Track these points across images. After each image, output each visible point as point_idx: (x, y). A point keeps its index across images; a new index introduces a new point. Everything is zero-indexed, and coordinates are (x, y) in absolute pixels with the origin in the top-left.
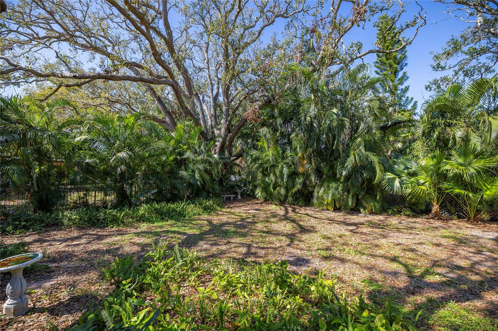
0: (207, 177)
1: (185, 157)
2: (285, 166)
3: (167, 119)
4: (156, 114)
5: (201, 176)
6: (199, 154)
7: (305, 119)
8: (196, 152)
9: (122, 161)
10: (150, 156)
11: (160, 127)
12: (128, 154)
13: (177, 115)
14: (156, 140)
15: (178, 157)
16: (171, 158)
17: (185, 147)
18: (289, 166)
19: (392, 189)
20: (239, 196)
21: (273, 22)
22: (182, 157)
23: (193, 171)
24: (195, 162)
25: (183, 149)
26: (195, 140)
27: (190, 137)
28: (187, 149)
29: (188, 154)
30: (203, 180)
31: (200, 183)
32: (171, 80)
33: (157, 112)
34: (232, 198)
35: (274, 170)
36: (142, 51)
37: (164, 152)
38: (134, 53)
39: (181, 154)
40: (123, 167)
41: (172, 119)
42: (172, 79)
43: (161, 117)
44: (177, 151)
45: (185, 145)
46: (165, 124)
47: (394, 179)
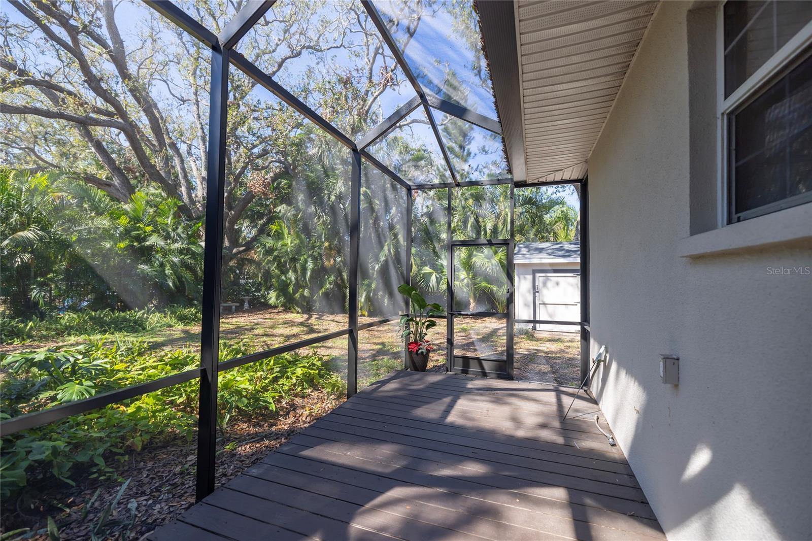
0: (188, 275)
1: (148, 243)
2: (310, 260)
3: (116, 181)
4: (92, 170)
5: (175, 272)
6: (175, 241)
7: (329, 198)
8: (167, 237)
9: (25, 245)
10: (79, 240)
11: (100, 193)
12: (37, 234)
13: (137, 174)
14: (93, 214)
15: (135, 244)
16: (122, 245)
17: (149, 229)
18: (315, 259)
19: (428, 286)
20: (246, 305)
21: (299, 54)
22: (143, 244)
23: (162, 265)
24: (166, 253)
25: (145, 232)
26: (168, 218)
27: (159, 213)
28: (153, 231)
29: (154, 240)
30: (179, 278)
31: (174, 283)
32: (121, 121)
33: (94, 167)
34: (234, 307)
35: (295, 265)
36: (62, 61)
37: (106, 234)
38: (43, 53)
39: (139, 239)
40: (27, 257)
41: (125, 181)
42: (122, 118)
43: (103, 175)
44: (134, 233)
45: (149, 225)
46: (112, 189)
47: (431, 274)
